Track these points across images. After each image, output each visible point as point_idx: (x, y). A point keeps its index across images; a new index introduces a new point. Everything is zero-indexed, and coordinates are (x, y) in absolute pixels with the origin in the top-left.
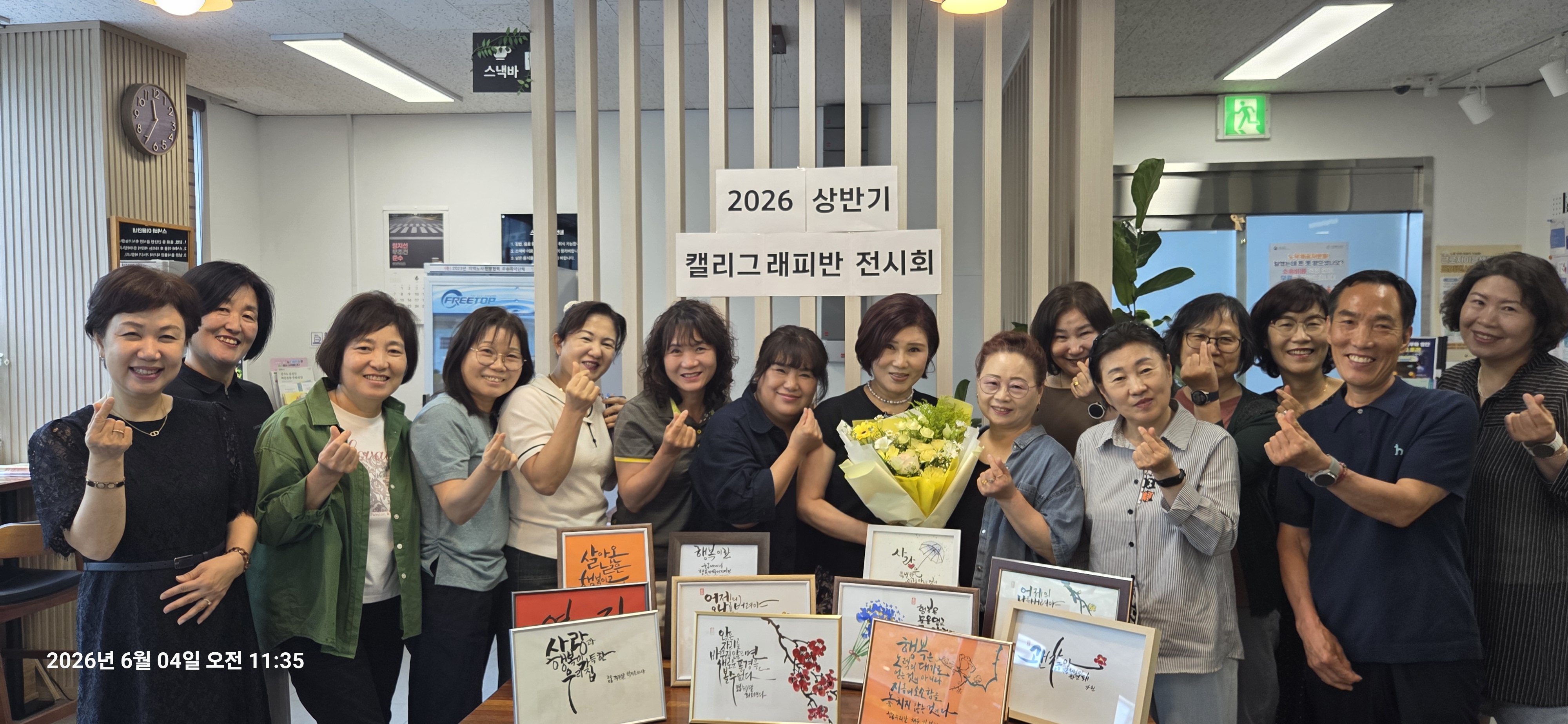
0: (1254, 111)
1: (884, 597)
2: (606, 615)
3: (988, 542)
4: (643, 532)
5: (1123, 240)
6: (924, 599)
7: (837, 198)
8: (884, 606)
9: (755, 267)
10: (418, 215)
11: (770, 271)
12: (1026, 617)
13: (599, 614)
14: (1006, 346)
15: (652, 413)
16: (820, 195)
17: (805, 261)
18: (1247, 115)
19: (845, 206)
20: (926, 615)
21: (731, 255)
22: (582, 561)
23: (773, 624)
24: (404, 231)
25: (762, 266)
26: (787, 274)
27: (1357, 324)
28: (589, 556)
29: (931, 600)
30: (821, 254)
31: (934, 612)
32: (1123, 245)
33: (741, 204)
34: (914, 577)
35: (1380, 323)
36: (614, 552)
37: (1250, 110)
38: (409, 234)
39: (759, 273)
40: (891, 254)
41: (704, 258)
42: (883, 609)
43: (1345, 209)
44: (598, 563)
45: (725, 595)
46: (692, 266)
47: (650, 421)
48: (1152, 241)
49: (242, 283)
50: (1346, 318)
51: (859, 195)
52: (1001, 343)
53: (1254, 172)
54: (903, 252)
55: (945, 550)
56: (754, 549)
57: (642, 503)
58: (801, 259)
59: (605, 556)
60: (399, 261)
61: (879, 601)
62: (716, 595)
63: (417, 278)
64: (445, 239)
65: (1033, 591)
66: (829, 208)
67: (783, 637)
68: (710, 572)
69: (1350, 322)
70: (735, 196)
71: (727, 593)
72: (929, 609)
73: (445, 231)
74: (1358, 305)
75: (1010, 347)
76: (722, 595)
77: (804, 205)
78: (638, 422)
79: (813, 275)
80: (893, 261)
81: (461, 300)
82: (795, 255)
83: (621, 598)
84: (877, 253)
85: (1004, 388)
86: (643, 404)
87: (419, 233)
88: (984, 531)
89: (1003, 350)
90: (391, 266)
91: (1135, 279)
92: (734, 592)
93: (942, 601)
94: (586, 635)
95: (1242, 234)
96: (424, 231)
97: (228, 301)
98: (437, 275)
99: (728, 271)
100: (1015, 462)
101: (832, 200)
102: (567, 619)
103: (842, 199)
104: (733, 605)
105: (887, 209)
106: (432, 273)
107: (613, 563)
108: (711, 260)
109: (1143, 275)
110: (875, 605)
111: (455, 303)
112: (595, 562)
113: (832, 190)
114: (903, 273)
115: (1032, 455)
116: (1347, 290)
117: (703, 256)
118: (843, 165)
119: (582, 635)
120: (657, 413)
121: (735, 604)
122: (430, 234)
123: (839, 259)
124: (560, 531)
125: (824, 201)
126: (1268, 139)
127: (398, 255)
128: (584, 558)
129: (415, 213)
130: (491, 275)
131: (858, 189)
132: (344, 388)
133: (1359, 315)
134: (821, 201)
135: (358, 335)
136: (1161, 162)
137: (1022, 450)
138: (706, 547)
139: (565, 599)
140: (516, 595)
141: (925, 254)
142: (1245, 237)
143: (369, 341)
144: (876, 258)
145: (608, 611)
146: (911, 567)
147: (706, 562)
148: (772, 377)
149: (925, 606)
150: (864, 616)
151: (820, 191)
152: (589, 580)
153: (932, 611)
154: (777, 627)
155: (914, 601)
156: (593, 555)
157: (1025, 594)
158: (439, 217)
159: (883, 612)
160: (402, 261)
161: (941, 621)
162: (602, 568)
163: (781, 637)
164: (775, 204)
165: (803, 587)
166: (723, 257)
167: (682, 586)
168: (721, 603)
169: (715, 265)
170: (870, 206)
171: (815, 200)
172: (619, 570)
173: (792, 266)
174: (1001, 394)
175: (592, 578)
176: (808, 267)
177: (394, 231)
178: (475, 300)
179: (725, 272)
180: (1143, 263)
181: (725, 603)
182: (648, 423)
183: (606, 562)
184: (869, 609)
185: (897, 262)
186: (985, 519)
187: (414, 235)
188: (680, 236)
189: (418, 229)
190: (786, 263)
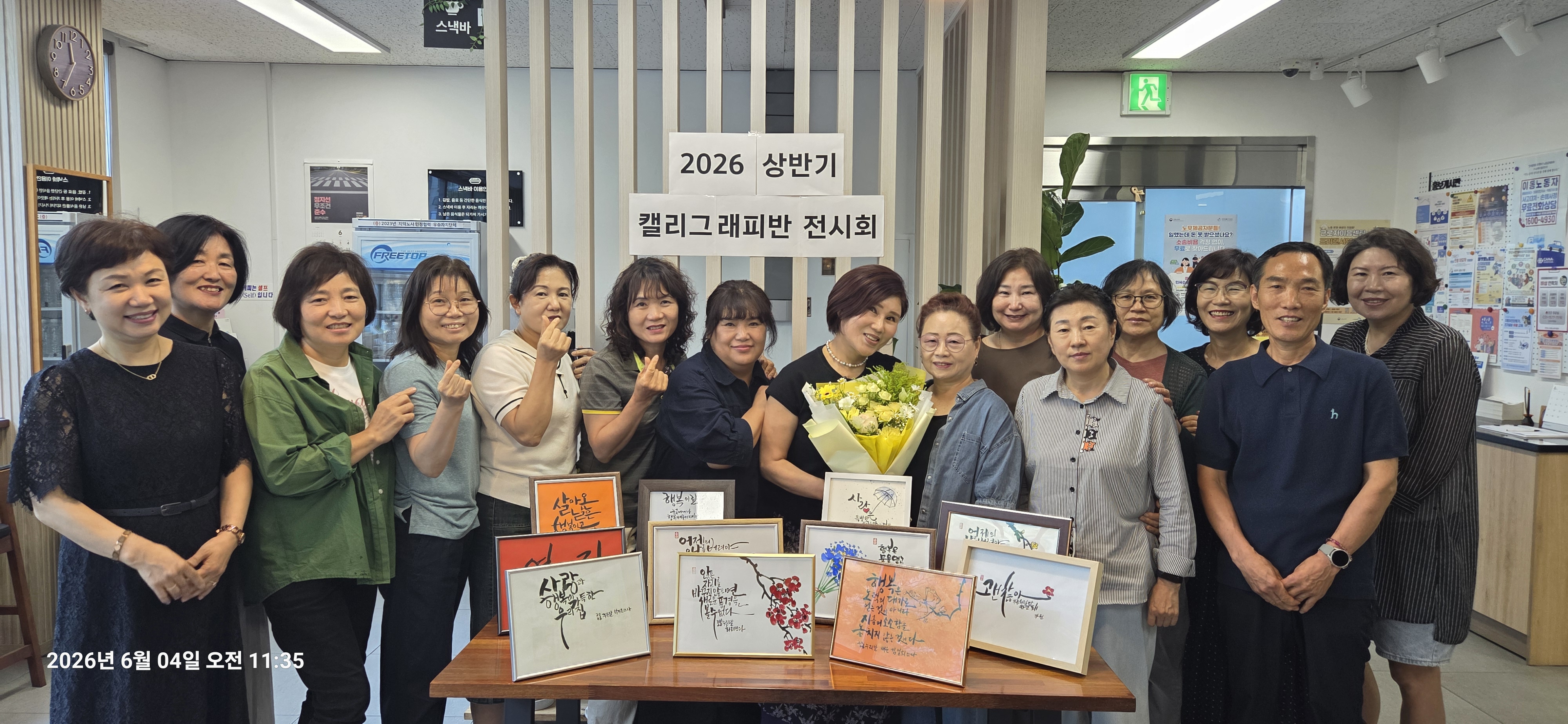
0: (1156, 89)
1: (848, 538)
2: (585, 559)
3: (933, 487)
4: (613, 479)
5: (1050, 210)
6: (884, 539)
7: (786, 164)
8: (847, 546)
9: (706, 227)
10: (341, 168)
11: (721, 232)
12: (978, 554)
13: (579, 557)
14: (941, 306)
15: (617, 367)
16: (770, 160)
17: (754, 223)
18: (1149, 93)
19: (794, 171)
20: (886, 554)
21: (683, 215)
22: (554, 508)
23: (752, 563)
24: (327, 184)
25: (714, 227)
26: (737, 236)
27: (1285, 288)
28: (561, 503)
29: (891, 540)
30: (771, 217)
31: (894, 551)
32: (1050, 215)
33: (693, 167)
34: (869, 520)
35: (1306, 285)
36: (585, 499)
37: (1152, 88)
38: (331, 187)
39: (710, 234)
40: (836, 218)
41: (657, 218)
42: (847, 549)
43: (1231, 184)
44: (569, 510)
45: (698, 538)
46: (645, 225)
47: (616, 375)
48: (1074, 212)
49: (211, 233)
50: (1274, 283)
51: (808, 161)
52: (937, 304)
53: (1145, 146)
54: (848, 217)
55: (897, 495)
56: (720, 496)
57: (614, 453)
58: (751, 221)
59: (576, 504)
60: (321, 215)
61: (843, 542)
62: (690, 538)
63: (340, 233)
64: (370, 193)
65: (980, 531)
66: (778, 172)
67: (761, 575)
68: (678, 517)
69: (1277, 287)
70: (688, 158)
71: (700, 536)
72: (890, 548)
73: (370, 186)
74: (1284, 270)
75: (945, 306)
76: (696, 538)
77: (755, 170)
78: (605, 376)
79: (762, 236)
80: (839, 225)
81: (391, 255)
82: (746, 217)
83: (599, 542)
84: (823, 217)
85: (942, 344)
86: (610, 358)
87: (342, 188)
88: (930, 477)
89: (938, 309)
90: (313, 221)
91: (1060, 247)
92: (706, 535)
93: (902, 542)
94: (577, 575)
95: (1141, 205)
96: (347, 185)
97: (201, 252)
98: (365, 230)
99: (680, 231)
100: (958, 412)
101: (781, 165)
102: (549, 562)
103: (791, 164)
104: (706, 547)
105: (833, 175)
106: (361, 228)
107: (584, 510)
108: (664, 221)
109: (1068, 242)
110: (838, 546)
111: (384, 258)
112: (567, 509)
113: (781, 155)
114: (848, 237)
115: (974, 407)
116: (1271, 260)
117: (656, 217)
118: (791, 130)
119: (573, 576)
120: (622, 367)
121: (708, 546)
122: (353, 188)
123: (787, 222)
124: (532, 480)
125: (774, 166)
126: (1168, 116)
127: (321, 210)
128: (556, 505)
129: (338, 166)
130: (421, 231)
131: (807, 155)
132: (308, 341)
133: (1287, 279)
134: (771, 165)
135: (311, 288)
136: (1087, 137)
137: (965, 402)
138: (674, 493)
139: (545, 544)
140: (499, 539)
141: (869, 218)
142: (1143, 209)
143: (322, 292)
144: (822, 222)
145: (587, 554)
146: (866, 511)
147: (674, 508)
148: (724, 332)
149: (885, 546)
150: (828, 555)
151: (770, 155)
152: (561, 526)
153: (892, 550)
154: (755, 566)
155: (875, 541)
156: (564, 502)
157: (972, 534)
158: (363, 171)
159: (847, 552)
160: (325, 215)
161: (901, 559)
162: (573, 514)
163: (759, 575)
164: (726, 167)
165: (770, 530)
166: (675, 217)
167: (657, 530)
168: (694, 545)
169: (668, 225)
170: (818, 172)
171: (765, 165)
172: (590, 516)
173: (742, 228)
174: (941, 349)
175: (565, 524)
176: (758, 229)
177: (316, 185)
178: (405, 255)
179: (678, 232)
180: (1067, 232)
181: (698, 546)
182: (614, 376)
183: (577, 508)
184: (833, 550)
185: (843, 225)
186: (930, 466)
187: (337, 189)
188: (632, 195)
189: (341, 183)
190: (737, 224)
